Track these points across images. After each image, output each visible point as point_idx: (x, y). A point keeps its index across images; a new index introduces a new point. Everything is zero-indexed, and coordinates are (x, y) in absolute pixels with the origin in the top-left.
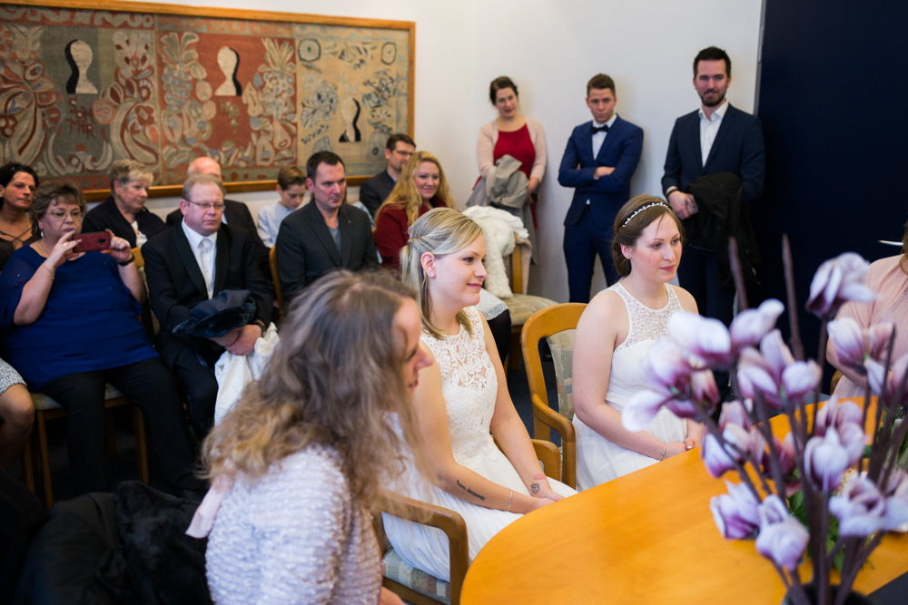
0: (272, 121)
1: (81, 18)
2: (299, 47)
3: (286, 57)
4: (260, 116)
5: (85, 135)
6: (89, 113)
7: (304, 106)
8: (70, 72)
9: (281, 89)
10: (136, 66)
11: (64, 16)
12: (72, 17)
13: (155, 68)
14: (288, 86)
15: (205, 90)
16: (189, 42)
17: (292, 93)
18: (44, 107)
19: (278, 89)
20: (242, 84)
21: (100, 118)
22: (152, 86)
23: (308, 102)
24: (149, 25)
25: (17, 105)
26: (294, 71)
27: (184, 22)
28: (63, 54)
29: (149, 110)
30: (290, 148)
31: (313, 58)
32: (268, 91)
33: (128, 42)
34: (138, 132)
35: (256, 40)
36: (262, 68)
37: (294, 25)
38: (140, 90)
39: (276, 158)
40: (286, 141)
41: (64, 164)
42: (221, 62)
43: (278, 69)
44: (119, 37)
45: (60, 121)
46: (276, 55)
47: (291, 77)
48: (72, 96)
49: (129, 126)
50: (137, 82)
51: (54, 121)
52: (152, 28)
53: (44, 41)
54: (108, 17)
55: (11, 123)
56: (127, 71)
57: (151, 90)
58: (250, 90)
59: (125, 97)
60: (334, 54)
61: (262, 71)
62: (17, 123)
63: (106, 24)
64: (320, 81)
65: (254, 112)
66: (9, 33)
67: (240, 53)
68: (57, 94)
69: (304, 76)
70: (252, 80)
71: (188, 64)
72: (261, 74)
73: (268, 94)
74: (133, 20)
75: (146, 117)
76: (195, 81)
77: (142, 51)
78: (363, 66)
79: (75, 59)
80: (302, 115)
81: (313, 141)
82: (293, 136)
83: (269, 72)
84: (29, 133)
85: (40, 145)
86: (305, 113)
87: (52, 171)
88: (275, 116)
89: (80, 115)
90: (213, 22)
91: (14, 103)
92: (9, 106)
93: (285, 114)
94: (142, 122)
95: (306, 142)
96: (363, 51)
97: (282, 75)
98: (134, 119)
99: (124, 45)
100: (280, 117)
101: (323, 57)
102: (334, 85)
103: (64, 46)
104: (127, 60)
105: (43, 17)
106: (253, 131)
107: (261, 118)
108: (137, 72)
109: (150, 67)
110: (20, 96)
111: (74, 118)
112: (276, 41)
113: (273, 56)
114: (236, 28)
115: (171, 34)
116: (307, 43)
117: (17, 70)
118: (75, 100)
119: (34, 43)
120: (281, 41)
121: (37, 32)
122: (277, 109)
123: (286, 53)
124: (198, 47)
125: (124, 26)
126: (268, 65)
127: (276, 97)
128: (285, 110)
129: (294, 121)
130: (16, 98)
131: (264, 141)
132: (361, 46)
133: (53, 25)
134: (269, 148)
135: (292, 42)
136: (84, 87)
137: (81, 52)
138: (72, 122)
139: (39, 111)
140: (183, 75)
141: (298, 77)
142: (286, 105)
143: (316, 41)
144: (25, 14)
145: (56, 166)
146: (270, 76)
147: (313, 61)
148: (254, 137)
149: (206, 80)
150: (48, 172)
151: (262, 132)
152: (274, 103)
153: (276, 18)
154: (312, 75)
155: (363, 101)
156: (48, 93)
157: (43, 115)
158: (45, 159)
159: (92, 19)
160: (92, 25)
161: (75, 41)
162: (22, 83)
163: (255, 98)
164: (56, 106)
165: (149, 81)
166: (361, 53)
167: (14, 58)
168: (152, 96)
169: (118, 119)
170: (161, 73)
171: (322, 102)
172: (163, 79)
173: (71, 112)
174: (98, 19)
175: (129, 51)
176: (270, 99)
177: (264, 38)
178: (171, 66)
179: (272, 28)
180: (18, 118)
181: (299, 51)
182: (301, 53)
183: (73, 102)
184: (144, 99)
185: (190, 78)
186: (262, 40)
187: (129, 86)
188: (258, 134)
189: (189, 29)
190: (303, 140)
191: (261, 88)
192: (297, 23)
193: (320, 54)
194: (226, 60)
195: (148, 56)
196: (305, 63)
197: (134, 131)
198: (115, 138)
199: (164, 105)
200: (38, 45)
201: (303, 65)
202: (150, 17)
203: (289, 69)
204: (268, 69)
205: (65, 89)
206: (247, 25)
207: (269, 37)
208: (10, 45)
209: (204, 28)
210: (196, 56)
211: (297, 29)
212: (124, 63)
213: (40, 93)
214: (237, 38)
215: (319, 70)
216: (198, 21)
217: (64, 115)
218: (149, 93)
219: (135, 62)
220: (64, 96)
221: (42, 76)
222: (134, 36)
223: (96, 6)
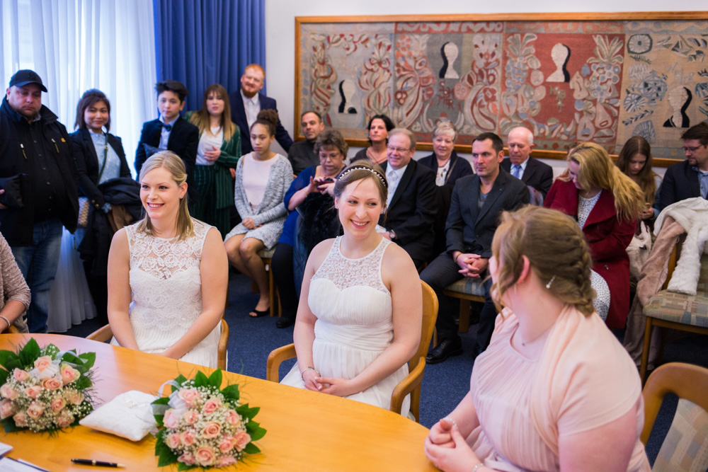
0: (595, 105)
1: (454, 27)
2: (629, 41)
3: (615, 50)
4: (584, 99)
5: (448, 106)
6: (451, 92)
7: (628, 92)
8: (442, 64)
9: (607, 77)
10: (487, 59)
11: (443, 26)
12: (448, 27)
13: (501, 60)
14: (613, 74)
15: (538, 77)
16: (529, 41)
17: (618, 81)
18: (424, 86)
19: (604, 78)
20: (571, 73)
21: (458, 95)
22: (497, 73)
23: (633, 90)
24: (499, 29)
25: (409, 85)
26: (621, 63)
27: (527, 26)
28: (440, 52)
29: (493, 91)
30: (610, 128)
31: (644, 51)
32: (594, 79)
33: (483, 42)
34: (483, 106)
35: (588, 37)
36: (591, 60)
37: (626, 22)
38: (488, 77)
39: (595, 136)
40: (607, 121)
41: (432, 125)
42: (553, 55)
43: (605, 61)
44: (477, 39)
45: (433, 96)
46: (605, 49)
47: (617, 67)
48: (442, 80)
49: (478, 102)
50: (487, 70)
51: (430, 96)
52: (501, 32)
53: (429, 44)
54: (471, 26)
55: (404, 96)
56: (481, 63)
57: (496, 76)
58: (578, 78)
59: (477, 81)
60: (667, 46)
61: (590, 62)
62: (407, 96)
63: (469, 30)
64: (648, 71)
65: (579, 96)
66: (409, 40)
67: (571, 48)
68: (433, 78)
69: (630, 66)
70: (580, 70)
71: (527, 58)
72: (590, 65)
73: (594, 81)
74: (488, 26)
75: (490, 96)
76: (531, 70)
77: (493, 48)
78: (700, 58)
79: (447, 55)
80: (625, 100)
81: (635, 124)
82: (615, 118)
83: (597, 63)
84: (413, 103)
85: (419, 111)
86: (629, 99)
87: (424, 129)
88: (598, 100)
89: (446, 92)
90: (550, 25)
91: (407, 84)
92: (404, 85)
93: (609, 99)
94: (487, 99)
95: (627, 124)
96: (701, 42)
97: (609, 65)
98: (481, 97)
99: (480, 44)
100: (603, 101)
101: (654, 49)
102: (663, 75)
103: (441, 46)
104: (481, 55)
105: (430, 29)
106: (577, 111)
107: (585, 101)
108: (487, 64)
109: (497, 60)
110: (411, 80)
111: (442, 95)
112: (607, 37)
113: (603, 49)
114: (570, 27)
115: (515, 35)
116: (638, 38)
117: (411, 63)
118: (444, 82)
119: (423, 45)
120: (611, 37)
121: (426, 38)
122: (602, 94)
123: (616, 47)
124: (536, 44)
125: (482, 31)
126: (596, 57)
127: (601, 84)
128: (610, 95)
129: (617, 105)
130: (409, 81)
131: (586, 120)
132: (699, 39)
133: (436, 33)
134: (590, 126)
135: (622, 37)
136: (451, 74)
137: (451, 51)
138: (441, 97)
139: (421, 89)
140: (521, 66)
141: (624, 68)
142: (610, 91)
143: (648, 35)
144: (419, 27)
145: (427, 125)
146: (598, 66)
147: (643, 53)
148: (577, 116)
149: (540, 69)
150: (422, 130)
151: (585, 113)
152: (599, 89)
153: (607, 17)
154: (641, 65)
155: (697, 90)
156: (428, 78)
157: (423, 92)
158: (421, 120)
159: (460, 28)
160: (460, 32)
161: (448, 43)
162: (413, 71)
163: (582, 85)
164: (431, 86)
165: (495, 70)
166: (699, 45)
167: (410, 55)
168: (496, 81)
169: (471, 96)
170: (504, 64)
171: (649, 90)
172: (506, 69)
173: (441, 90)
174: (464, 27)
175: (483, 49)
176: (595, 86)
177: (596, 35)
178: (513, 59)
179: (604, 26)
180: (408, 93)
181: (628, 45)
182: (630, 46)
183: (443, 84)
184: (491, 83)
185: (527, 68)
186: (593, 36)
187: (481, 73)
188: (581, 114)
189: (530, 30)
190: (623, 122)
191: (588, 76)
192: (629, 21)
193: (651, 47)
194: (559, 54)
195: (496, 52)
196: (634, 55)
197: (480, 106)
198: (467, 109)
199: (504, 87)
200: (425, 47)
201: (631, 57)
202: (501, 24)
203: (617, 60)
204: (597, 61)
205: (438, 75)
206: (580, 25)
207: (600, 34)
208: (409, 47)
209: (542, 29)
210: (533, 51)
211: (629, 26)
212: (479, 57)
213: (423, 78)
214: (570, 36)
215: (648, 62)
216: (538, 24)
217: (436, 92)
218: (494, 79)
219: (487, 56)
220: (437, 80)
221: (426, 66)
222: (488, 38)
223: (463, 18)
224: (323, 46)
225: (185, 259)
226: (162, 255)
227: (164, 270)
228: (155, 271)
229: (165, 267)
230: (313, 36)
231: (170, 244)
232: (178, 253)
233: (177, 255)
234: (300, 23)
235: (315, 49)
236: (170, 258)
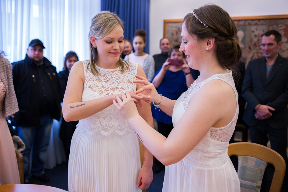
1: (241, 23)
12: (238, 23)
15: (285, 46)
16: (281, 28)
21: (243, 56)
27: (280, 21)
29: (261, 53)
33: (257, 30)
38: (259, 46)
44: (253, 28)
49: (253, 58)
50: (258, 43)
52: (266, 24)
54: (251, 22)
56: (255, 40)
59: (254, 48)
63: (250, 24)
74: (259, 22)
77: (261, 32)
79: (238, 36)
98: (255, 56)
99: (255, 31)
104: (256, 36)
108: (258, 40)
115: (274, 26)
124: (285, 30)
125: (256, 24)
137: (240, 34)
149: (286, 42)
159: (245, 23)
160: (245, 25)
161: (239, 30)
174: (247, 23)
175: (257, 33)
184: (260, 50)
187: (255, 45)
189: (281, 23)
202: (266, 20)
210: (283, 33)
212: (254, 37)
216: (286, 20)
219: (258, 37)
222: (259, 27)
223: (246, 18)
224: (177, 33)
225: (123, 83)
226: (106, 80)
227: (107, 90)
228: (101, 91)
229: (108, 88)
230: (172, 28)
231: (111, 73)
232: (118, 79)
233: (117, 80)
234: (166, 23)
235: (173, 34)
236: (112, 82)
